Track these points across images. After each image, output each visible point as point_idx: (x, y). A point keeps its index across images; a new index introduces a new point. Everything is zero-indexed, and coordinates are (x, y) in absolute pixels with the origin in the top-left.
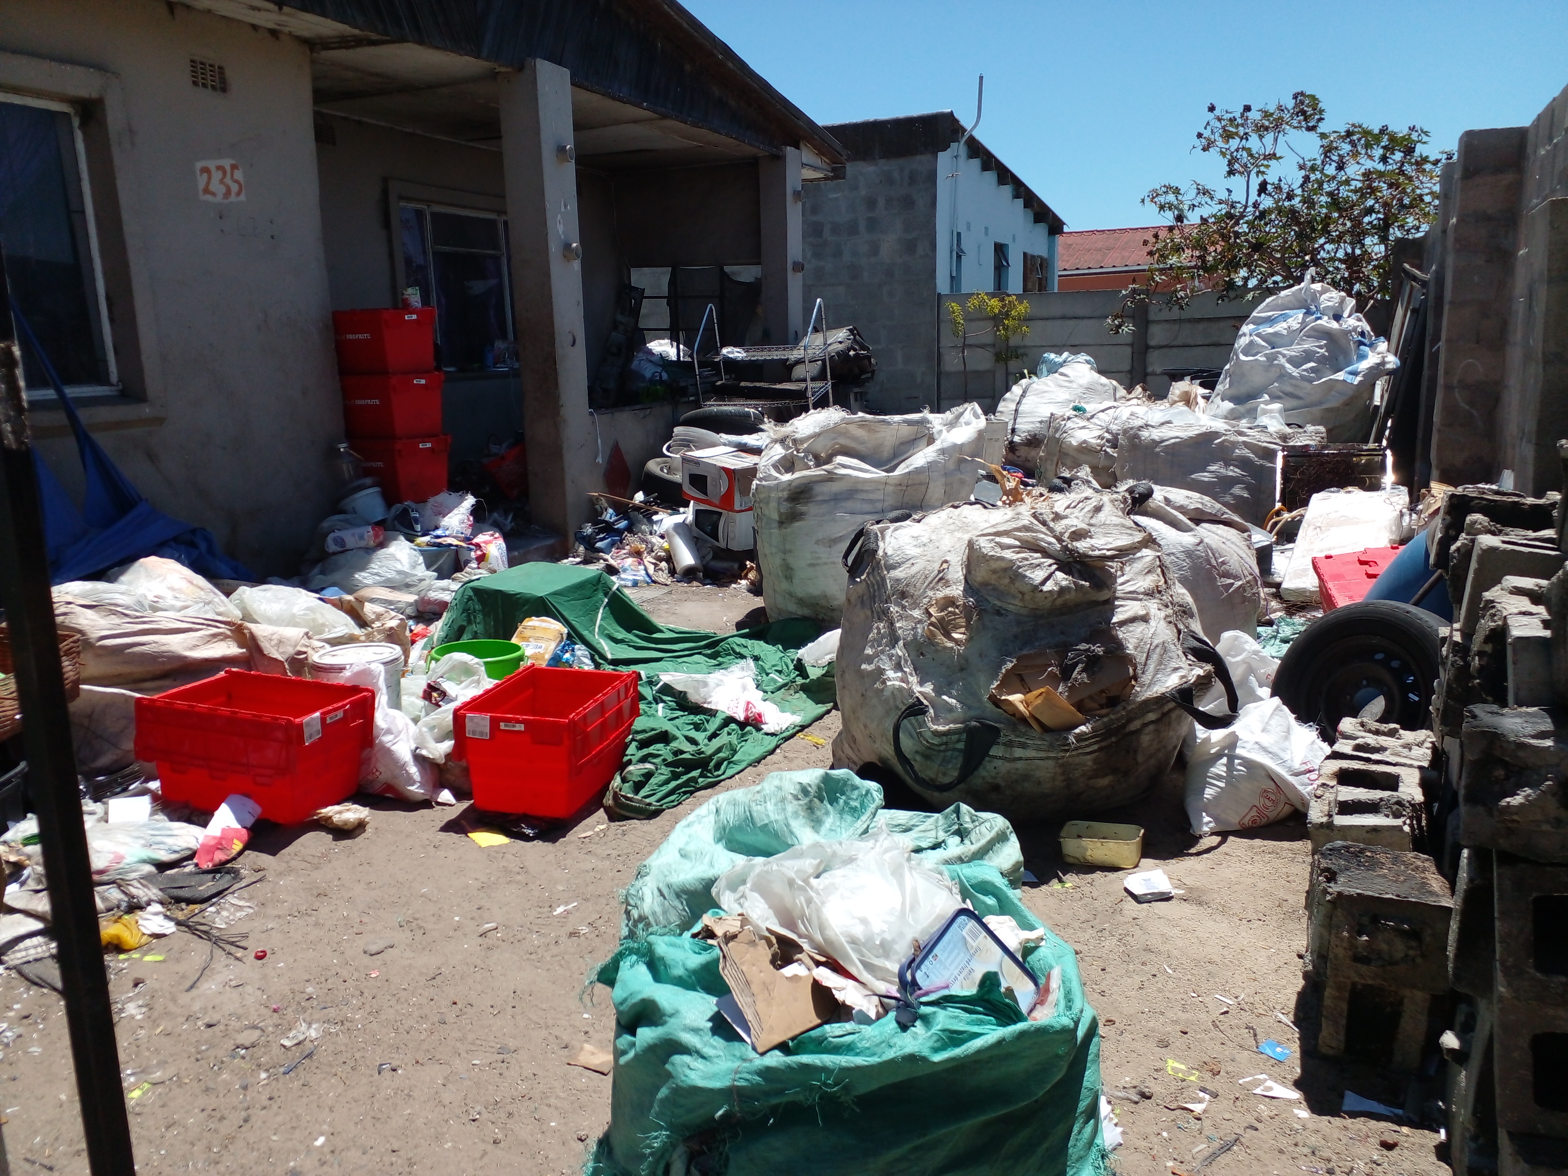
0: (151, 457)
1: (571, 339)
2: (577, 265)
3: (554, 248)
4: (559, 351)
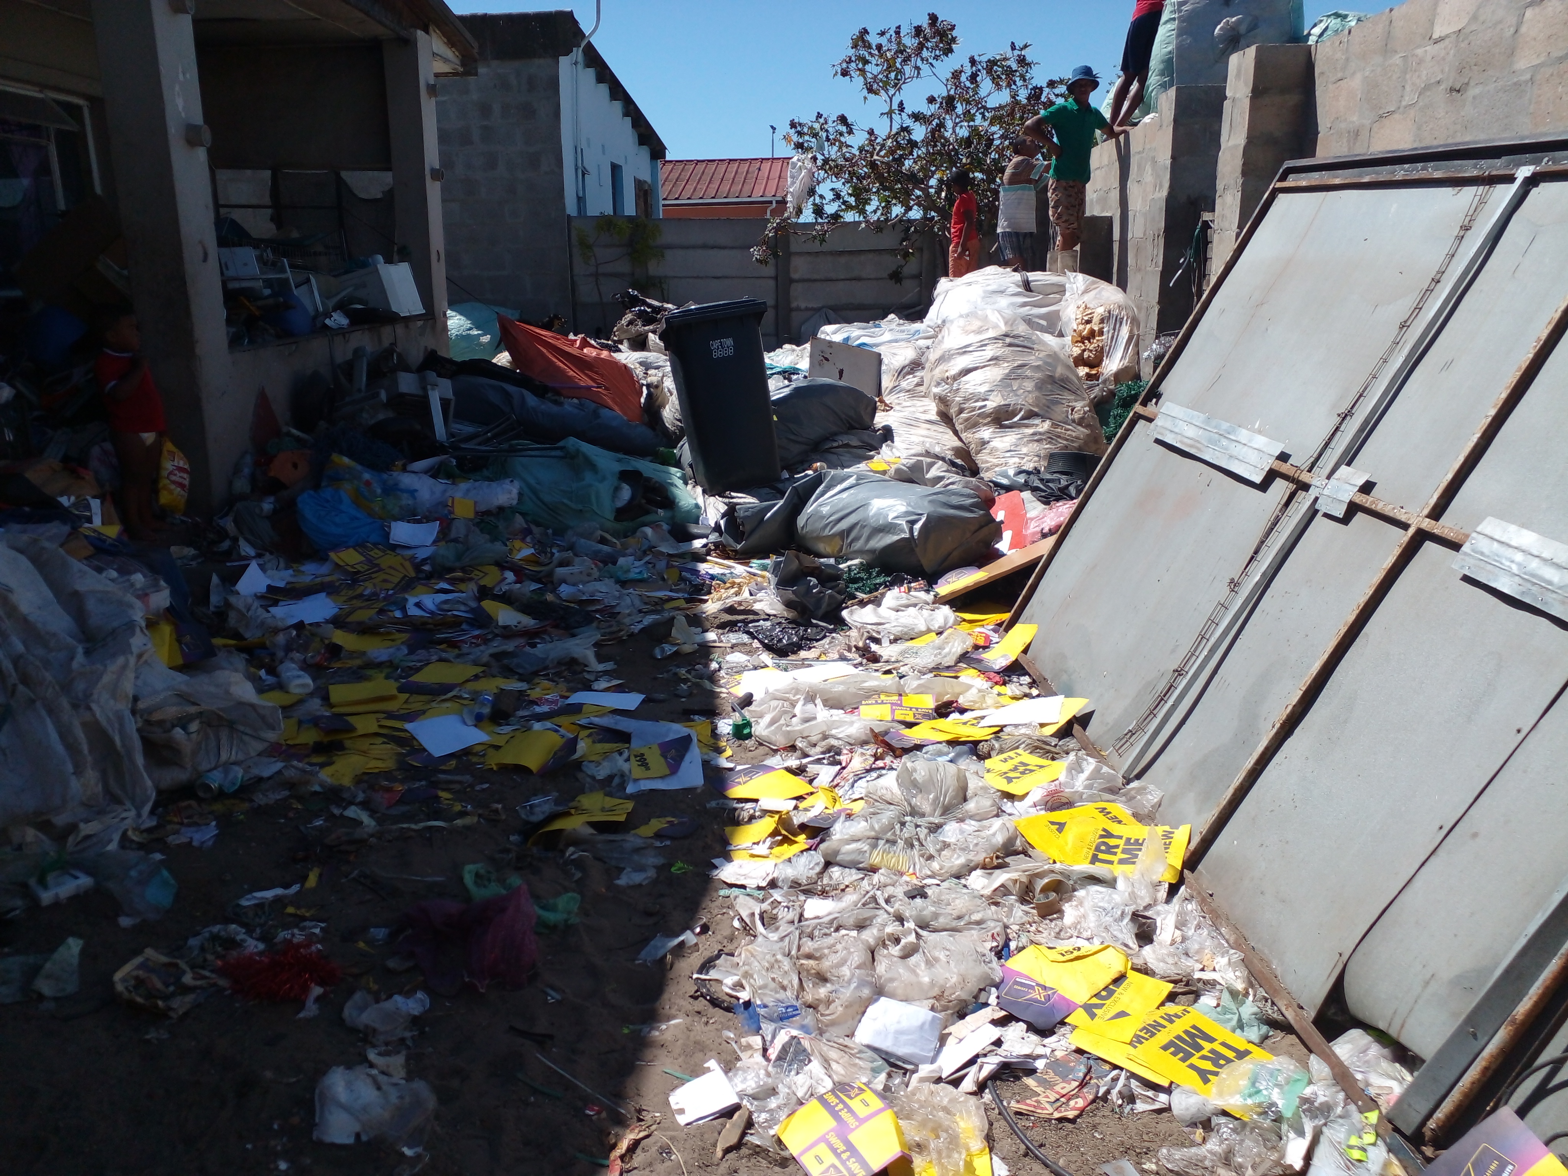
1: (200, 252)
2: (201, 154)
3: (174, 131)
4: (189, 269)
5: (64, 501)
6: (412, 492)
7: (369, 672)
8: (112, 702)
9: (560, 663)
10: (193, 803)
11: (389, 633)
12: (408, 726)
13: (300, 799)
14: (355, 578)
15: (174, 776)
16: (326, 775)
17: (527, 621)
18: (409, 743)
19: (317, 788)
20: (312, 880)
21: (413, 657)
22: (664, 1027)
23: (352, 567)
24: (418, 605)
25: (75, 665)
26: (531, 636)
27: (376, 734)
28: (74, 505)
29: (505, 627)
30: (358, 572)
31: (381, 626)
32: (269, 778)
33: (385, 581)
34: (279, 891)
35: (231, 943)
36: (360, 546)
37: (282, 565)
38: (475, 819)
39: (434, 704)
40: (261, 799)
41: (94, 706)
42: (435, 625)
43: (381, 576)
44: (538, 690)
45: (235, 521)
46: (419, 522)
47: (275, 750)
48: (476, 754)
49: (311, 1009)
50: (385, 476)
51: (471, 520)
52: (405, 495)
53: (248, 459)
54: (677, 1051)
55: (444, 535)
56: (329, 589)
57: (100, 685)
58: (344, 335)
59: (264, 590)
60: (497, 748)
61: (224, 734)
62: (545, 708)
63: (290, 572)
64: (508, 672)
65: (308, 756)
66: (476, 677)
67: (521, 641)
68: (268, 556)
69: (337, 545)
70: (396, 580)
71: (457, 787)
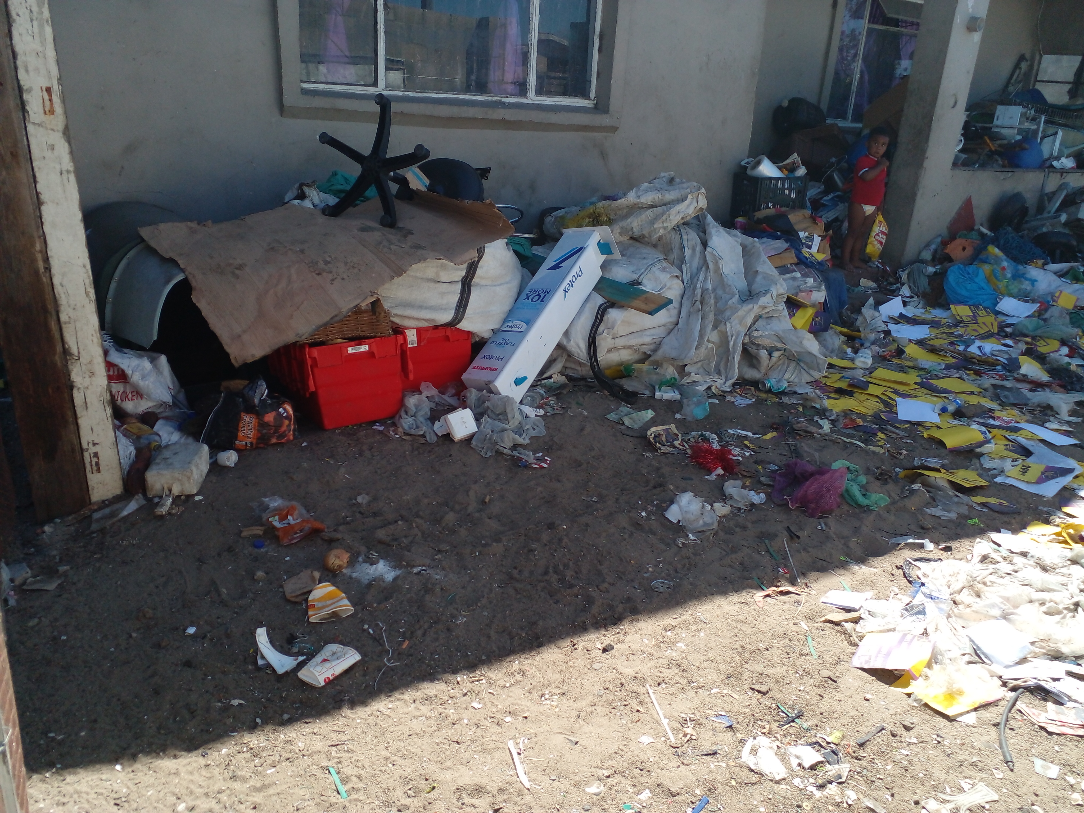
0: (603, 155)
1: (952, 103)
2: (977, 37)
3: (959, 20)
4: (938, 111)
5: (802, 234)
6: (1033, 282)
7: (910, 370)
8: (738, 326)
9: (1039, 406)
10: (753, 388)
11: (945, 356)
12: (899, 399)
13: (804, 407)
14: (958, 323)
15: (751, 374)
16: (827, 403)
17: (1044, 377)
18: (890, 407)
19: (818, 406)
20: (769, 436)
21: (945, 372)
22: (863, 567)
23: (961, 317)
24: (979, 348)
25: (730, 302)
26: (1037, 385)
27: (877, 396)
28: (806, 238)
29: (1024, 376)
30: (963, 321)
31: (942, 350)
32: (799, 394)
33: (975, 330)
34: (749, 434)
35: (707, 440)
36: (975, 306)
37: (920, 306)
38: (883, 451)
39: (927, 396)
40: (786, 400)
41: (728, 324)
42: (979, 361)
43: (975, 326)
44: (1004, 413)
45: (908, 275)
46: (1027, 301)
47: (815, 384)
48: (924, 427)
49: (712, 477)
50: (1020, 267)
51: (1067, 310)
52: (1027, 282)
53: (939, 240)
54: (858, 579)
55: (1040, 314)
56: (934, 324)
57: (736, 315)
58: (1062, 173)
59: (897, 315)
60: (940, 428)
61: (793, 365)
62: (997, 423)
63: (923, 311)
64: (996, 398)
65: (830, 392)
66: (972, 393)
67: (1028, 386)
68: (916, 298)
69: (959, 302)
70: (982, 331)
71: (894, 435)
